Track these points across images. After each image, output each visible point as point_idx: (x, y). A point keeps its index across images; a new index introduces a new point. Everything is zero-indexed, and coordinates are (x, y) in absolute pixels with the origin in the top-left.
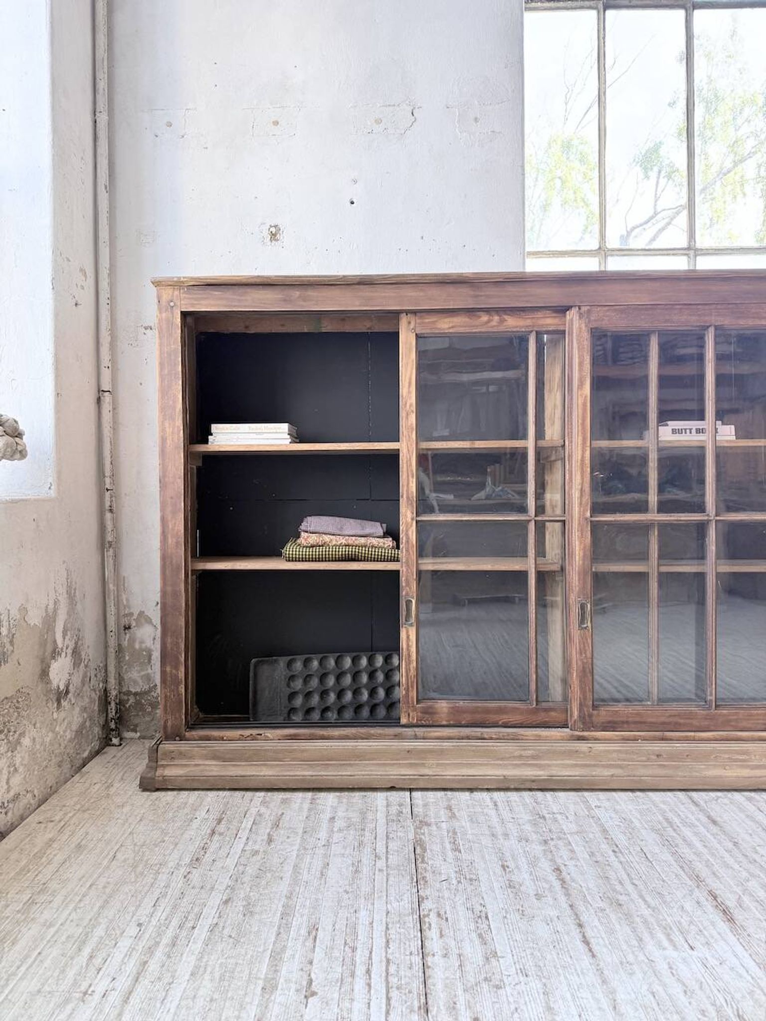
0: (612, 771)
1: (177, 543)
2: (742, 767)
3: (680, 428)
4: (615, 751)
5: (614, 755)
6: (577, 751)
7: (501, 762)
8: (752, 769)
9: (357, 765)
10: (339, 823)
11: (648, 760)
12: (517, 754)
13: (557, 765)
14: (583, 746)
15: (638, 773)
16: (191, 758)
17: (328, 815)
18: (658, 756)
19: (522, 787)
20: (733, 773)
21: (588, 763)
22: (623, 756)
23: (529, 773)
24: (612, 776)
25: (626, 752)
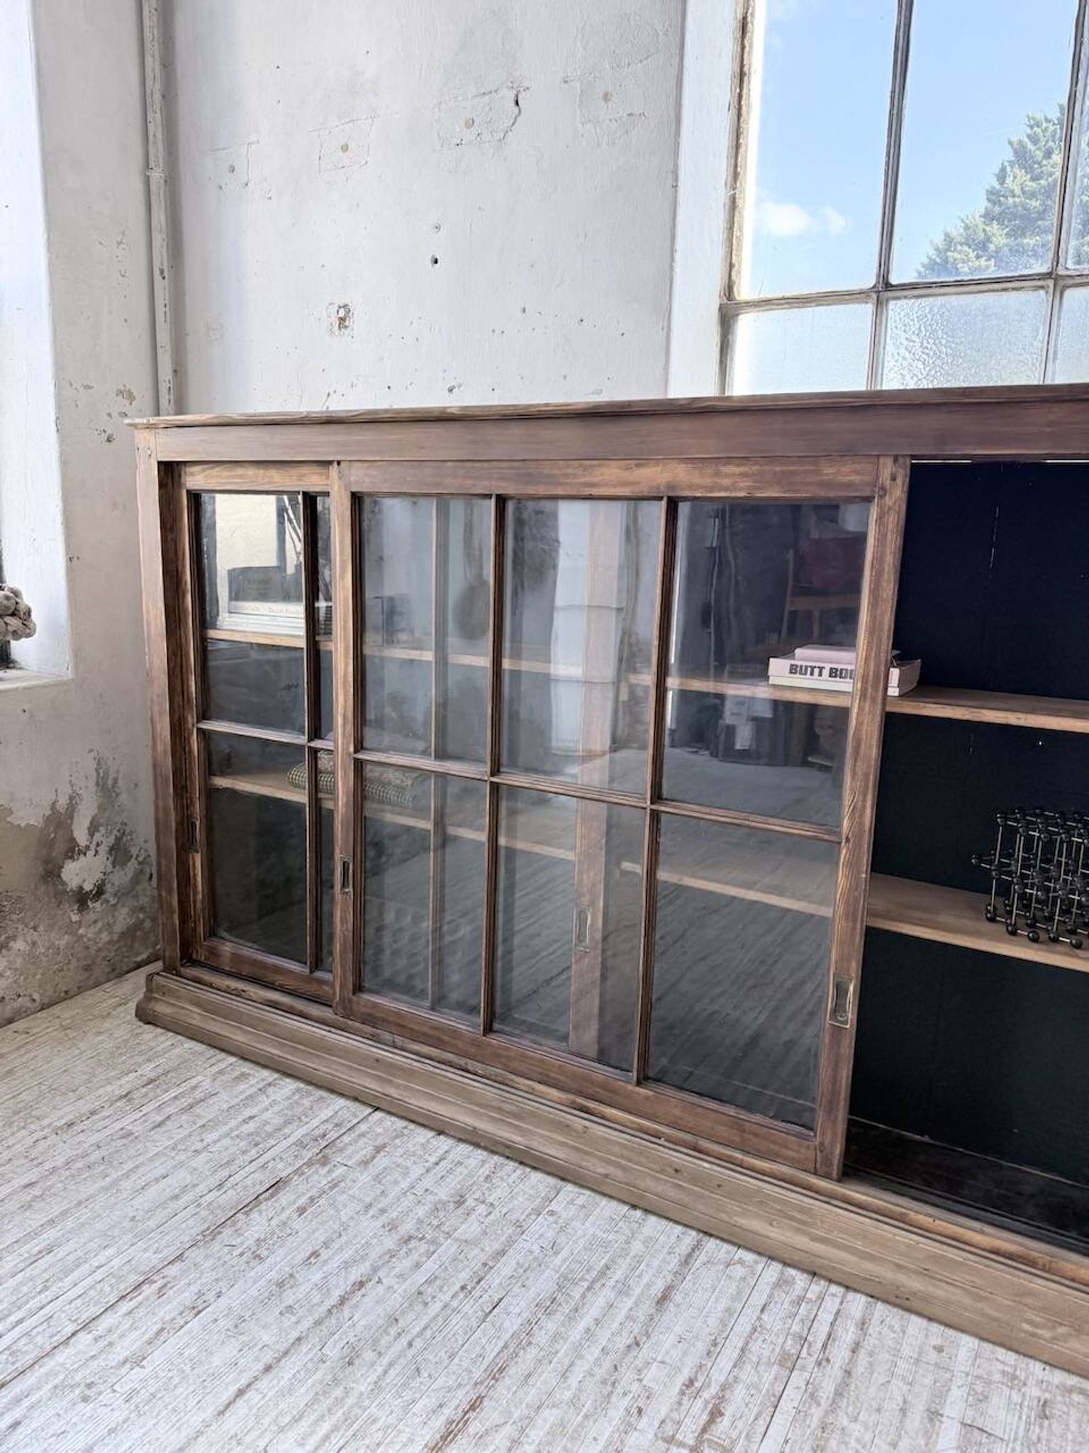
0: (610, 1170)
1: (165, 751)
2: (797, 1230)
3: (804, 664)
4: (616, 1143)
5: (616, 1149)
6: (568, 1126)
7: (476, 1109)
8: (812, 1240)
9: (324, 1058)
10: (251, 1126)
11: (662, 1171)
12: (494, 1103)
13: (543, 1136)
14: (578, 1122)
15: (642, 1185)
16: (178, 998)
17: (253, 1111)
18: (676, 1171)
19: (494, 1148)
20: (778, 1234)
21: (581, 1146)
22: (625, 1153)
23: (504, 1134)
24: (606, 1176)
25: (632, 1150)
